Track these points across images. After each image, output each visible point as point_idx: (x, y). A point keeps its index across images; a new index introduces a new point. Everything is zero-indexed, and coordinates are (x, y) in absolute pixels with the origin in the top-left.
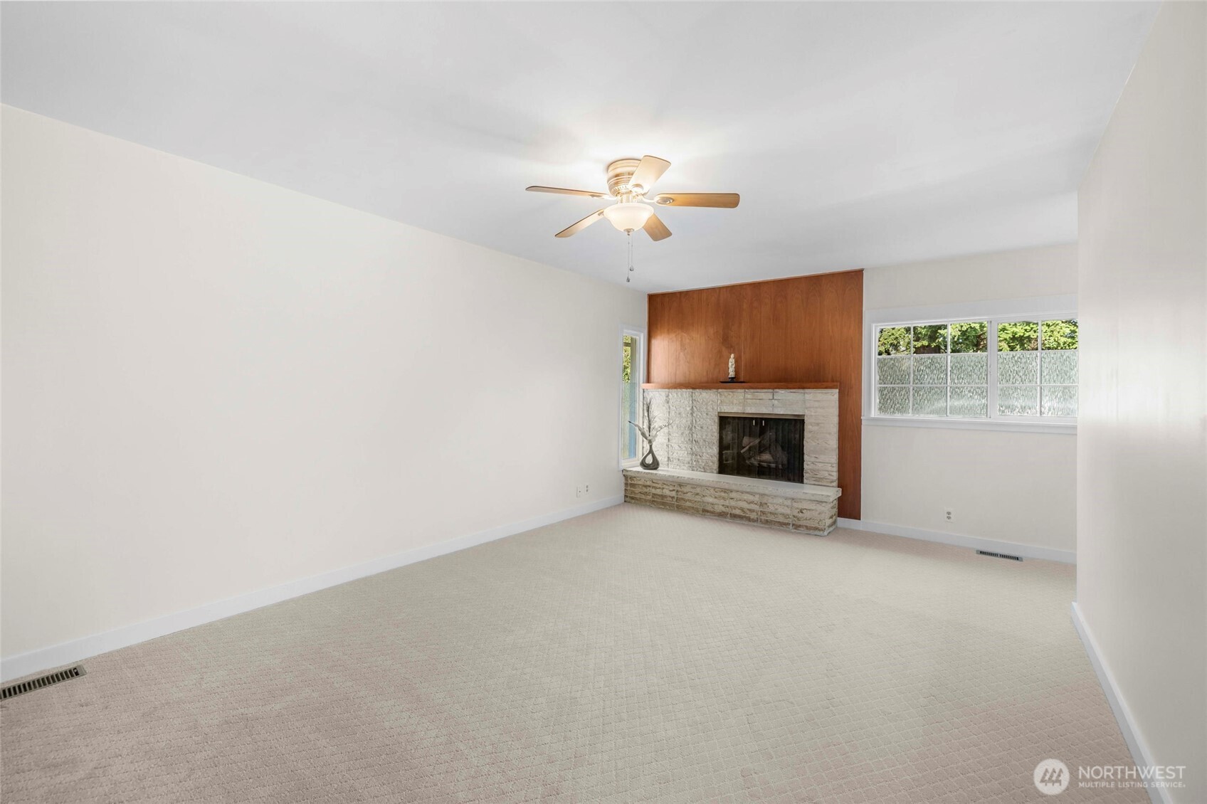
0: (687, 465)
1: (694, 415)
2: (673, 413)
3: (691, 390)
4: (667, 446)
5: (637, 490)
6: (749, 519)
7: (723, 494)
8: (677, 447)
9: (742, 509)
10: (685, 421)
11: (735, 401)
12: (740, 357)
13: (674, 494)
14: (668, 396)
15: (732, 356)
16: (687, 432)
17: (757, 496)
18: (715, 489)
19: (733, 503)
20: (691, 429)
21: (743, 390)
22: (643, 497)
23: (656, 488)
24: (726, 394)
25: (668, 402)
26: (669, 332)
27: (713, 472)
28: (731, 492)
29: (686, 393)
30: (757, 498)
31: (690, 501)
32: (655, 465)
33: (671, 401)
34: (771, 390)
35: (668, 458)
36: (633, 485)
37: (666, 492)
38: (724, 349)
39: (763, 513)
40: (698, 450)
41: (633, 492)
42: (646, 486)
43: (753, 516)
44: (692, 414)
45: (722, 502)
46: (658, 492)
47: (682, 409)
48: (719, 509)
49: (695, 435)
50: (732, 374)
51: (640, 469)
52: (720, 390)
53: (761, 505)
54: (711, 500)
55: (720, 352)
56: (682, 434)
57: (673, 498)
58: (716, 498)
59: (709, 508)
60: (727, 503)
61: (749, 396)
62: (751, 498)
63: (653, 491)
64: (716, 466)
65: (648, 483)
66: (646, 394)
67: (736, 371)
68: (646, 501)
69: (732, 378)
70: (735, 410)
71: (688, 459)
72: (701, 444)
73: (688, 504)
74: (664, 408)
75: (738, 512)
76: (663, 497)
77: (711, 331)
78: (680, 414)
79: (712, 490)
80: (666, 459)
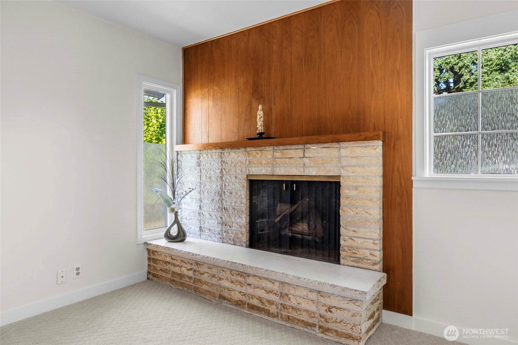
0: (218, 236)
1: (224, 179)
2: (204, 178)
3: (220, 151)
4: (199, 214)
5: (159, 266)
6: (268, 313)
7: (239, 278)
8: (208, 216)
9: (260, 299)
10: (215, 186)
11: (263, 162)
12: (268, 107)
13: (191, 273)
14: (199, 158)
16: (217, 198)
17: (277, 284)
18: (231, 271)
19: (250, 291)
20: (221, 196)
22: (164, 274)
23: (174, 265)
24: (254, 153)
25: (199, 165)
26: (202, 88)
27: (242, 246)
28: (249, 276)
29: (216, 153)
30: (276, 287)
31: (206, 283)
32: (181, 237)
33: (202, 164)
34: (301, 147)
35: (200, 227)
36: (155, 261)
37: (185, 271)
38: (252, 100)
39: (284, 307)
40: (228, 219)
41: (155, 269)
42: (167, 263)
43: (273, 309)
44: (221, 178)
45: (238, 288)
46: (177, 270)
47: (212, 173)
48: (236, 296)
49: (224, 202)
51: (163, 243)
52: (248, 149)
53: (282, 295)
54: (227, 284)
55: (250, 104)
56: (213, 200)
57: (190, 278)
58: (232, 282)
59: (226, 294)
60: (244, 290)
62: (270, 286)
63: (173, 268)
64: (245, 238)
65: (168, 259)
66: (179, 156)
68: (166, 279)
70: (263, 172)
71: (218, 230)
72: (230, 212)
73: (205, 287)
74: (196, 172)
75: (255, 302)
76: (181, 276)
78: (210, 178)
79: (228, 273)
80: (198, 229)
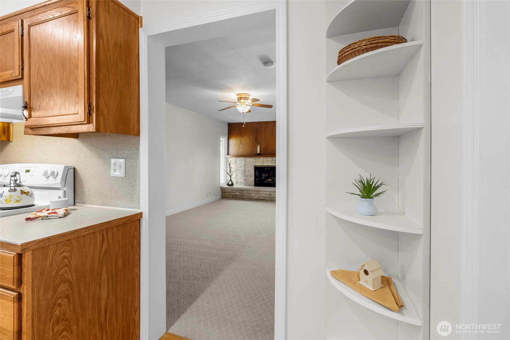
0: (243, 184)
1: (246, 166)
2: (238, 166)
3: (244, 158)
4: (236, 178)
5: (226, 194)
6: (266, 200)
7: (257, 193)
8: (240, 178)
9: (264, 197)
10: (242, 169)
11: (260, 162)
12: (261, 146)
13: (240, 194)
14: (236, 160)
15: (259, 146)
16: (243, 173)
17: (268, 192)
18: (254, 191)
19: (260, 195)
20: (245, 172)
21: (262, 158)
22: (229, 196)
23: (233, 192)
24: (257, 159)
25: (236, 162)
26: (236, 137)
27: (252, 186)
28: (260, 191)
29: (243, 159)
30: (268, 193)
31: (246, 196)
32: (232, 185)
33: (237, 162)
34: (272, 158)
35: (237, 182)
36: (224, 192)
37: (237, 194)
38: (256, 143)
39: (270, 197)
40: (247, 179)
41: (225, 195)
42: (230, 192)
43: (267, 199)
44: (245, 166)
45: (257, 195)
46: (234, 194)
47: (241, 165)
48: (256, 197)
49: (246, 174)
50: (259, 152)
51: (227, 186)
52: (255, 158)
53: (270, 195)
54: (253, 195)
55: (254, 145)
56: (242, 173)
57: (240, 195)
58: (255, 194)
59: (252, 198)
60: (258, 195)
61: (264, 160)
62: (266, 193)
63: (233, 194)
64: (253, 184)
65: (231, 191)
66: (227, 159)
67: (260, 151)
68: (229, 197)
69: (258, 154)
70: (260, 164)
71: (243, 182)
72: (248, 177)
73: (245, 197)
74: (235, 164)
75: (262, 198)
76: (236, 195)
77: (251, 137)
78: (240, 166)
79: (254, 192)
80: (236, 183)
